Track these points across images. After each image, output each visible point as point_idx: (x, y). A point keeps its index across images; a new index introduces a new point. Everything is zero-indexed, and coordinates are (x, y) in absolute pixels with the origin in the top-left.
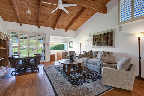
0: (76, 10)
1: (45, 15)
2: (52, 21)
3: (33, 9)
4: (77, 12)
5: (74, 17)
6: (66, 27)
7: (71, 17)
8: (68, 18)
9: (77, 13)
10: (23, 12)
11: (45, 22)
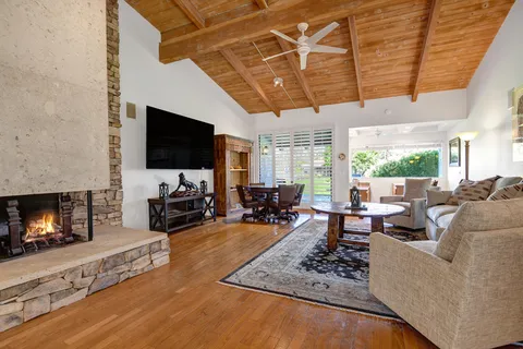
0: (403, 17)
1: (314, 74)
2: (345, 84)
3: (282, 72)
4: (415, 21)
5: (415, 40)
6: (406, 83)
7: (400, 48)
8: (390, 54)
9: (418, 25)
10: (268, 86)
11: (325, 91)
